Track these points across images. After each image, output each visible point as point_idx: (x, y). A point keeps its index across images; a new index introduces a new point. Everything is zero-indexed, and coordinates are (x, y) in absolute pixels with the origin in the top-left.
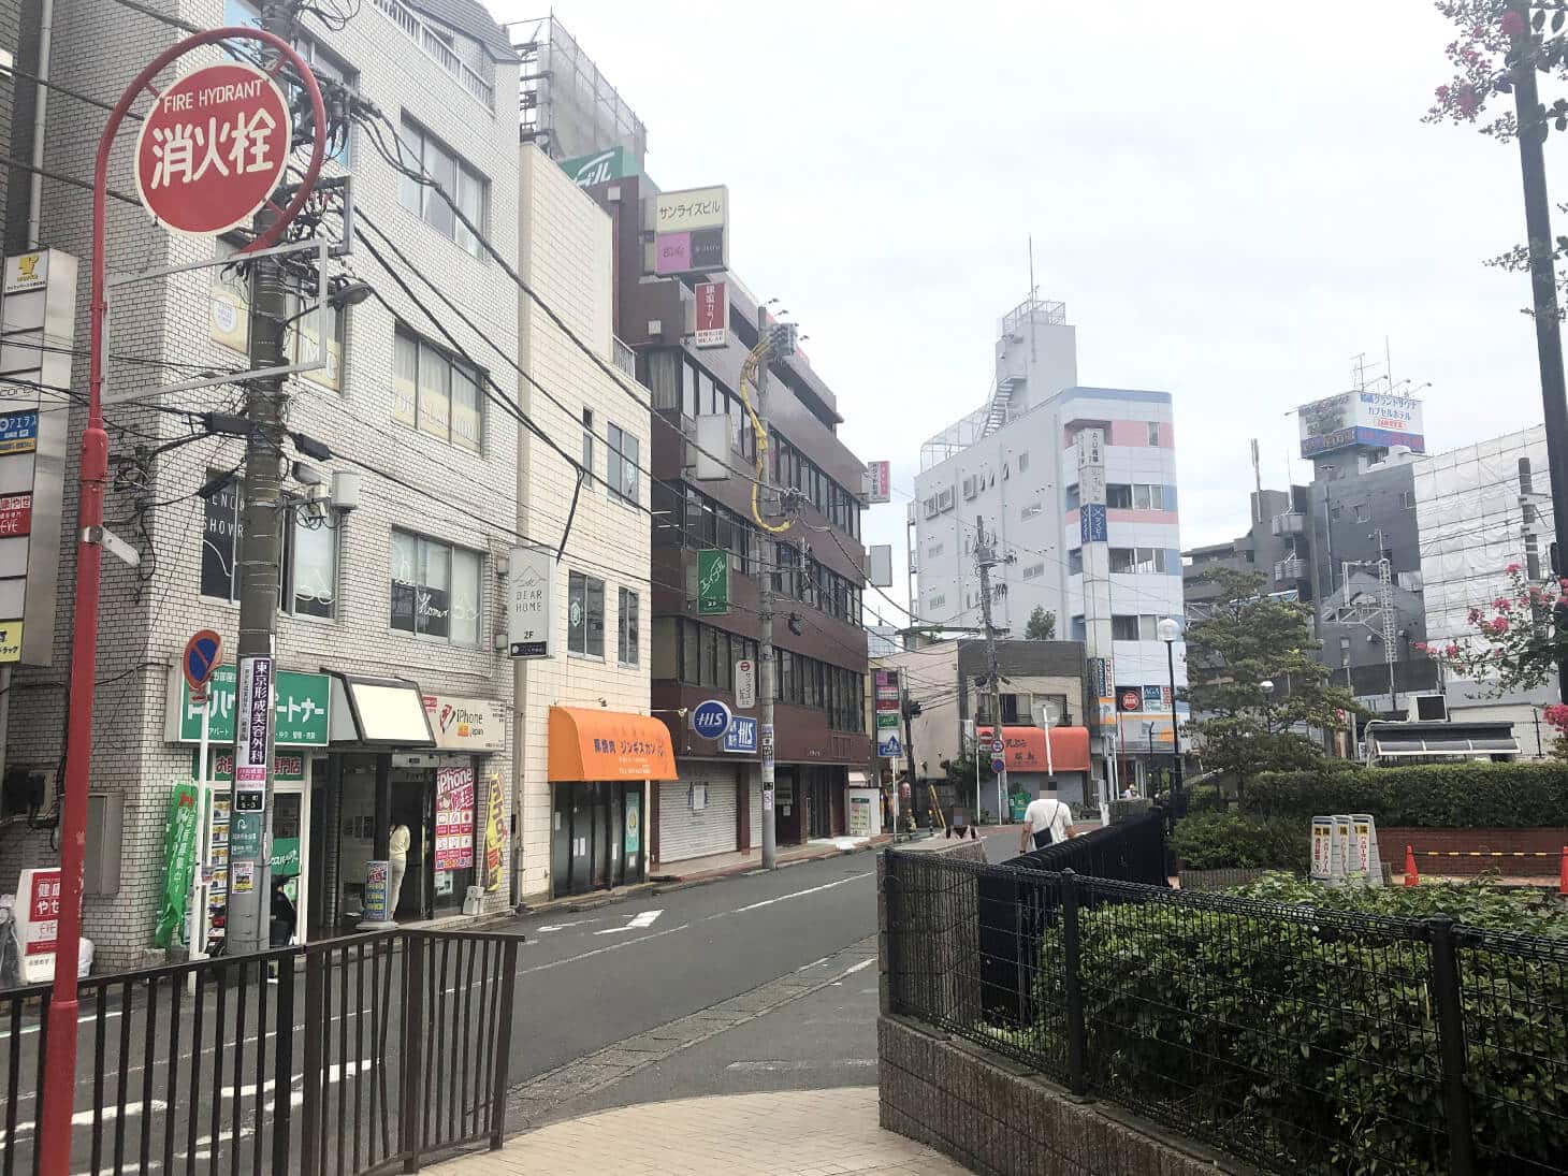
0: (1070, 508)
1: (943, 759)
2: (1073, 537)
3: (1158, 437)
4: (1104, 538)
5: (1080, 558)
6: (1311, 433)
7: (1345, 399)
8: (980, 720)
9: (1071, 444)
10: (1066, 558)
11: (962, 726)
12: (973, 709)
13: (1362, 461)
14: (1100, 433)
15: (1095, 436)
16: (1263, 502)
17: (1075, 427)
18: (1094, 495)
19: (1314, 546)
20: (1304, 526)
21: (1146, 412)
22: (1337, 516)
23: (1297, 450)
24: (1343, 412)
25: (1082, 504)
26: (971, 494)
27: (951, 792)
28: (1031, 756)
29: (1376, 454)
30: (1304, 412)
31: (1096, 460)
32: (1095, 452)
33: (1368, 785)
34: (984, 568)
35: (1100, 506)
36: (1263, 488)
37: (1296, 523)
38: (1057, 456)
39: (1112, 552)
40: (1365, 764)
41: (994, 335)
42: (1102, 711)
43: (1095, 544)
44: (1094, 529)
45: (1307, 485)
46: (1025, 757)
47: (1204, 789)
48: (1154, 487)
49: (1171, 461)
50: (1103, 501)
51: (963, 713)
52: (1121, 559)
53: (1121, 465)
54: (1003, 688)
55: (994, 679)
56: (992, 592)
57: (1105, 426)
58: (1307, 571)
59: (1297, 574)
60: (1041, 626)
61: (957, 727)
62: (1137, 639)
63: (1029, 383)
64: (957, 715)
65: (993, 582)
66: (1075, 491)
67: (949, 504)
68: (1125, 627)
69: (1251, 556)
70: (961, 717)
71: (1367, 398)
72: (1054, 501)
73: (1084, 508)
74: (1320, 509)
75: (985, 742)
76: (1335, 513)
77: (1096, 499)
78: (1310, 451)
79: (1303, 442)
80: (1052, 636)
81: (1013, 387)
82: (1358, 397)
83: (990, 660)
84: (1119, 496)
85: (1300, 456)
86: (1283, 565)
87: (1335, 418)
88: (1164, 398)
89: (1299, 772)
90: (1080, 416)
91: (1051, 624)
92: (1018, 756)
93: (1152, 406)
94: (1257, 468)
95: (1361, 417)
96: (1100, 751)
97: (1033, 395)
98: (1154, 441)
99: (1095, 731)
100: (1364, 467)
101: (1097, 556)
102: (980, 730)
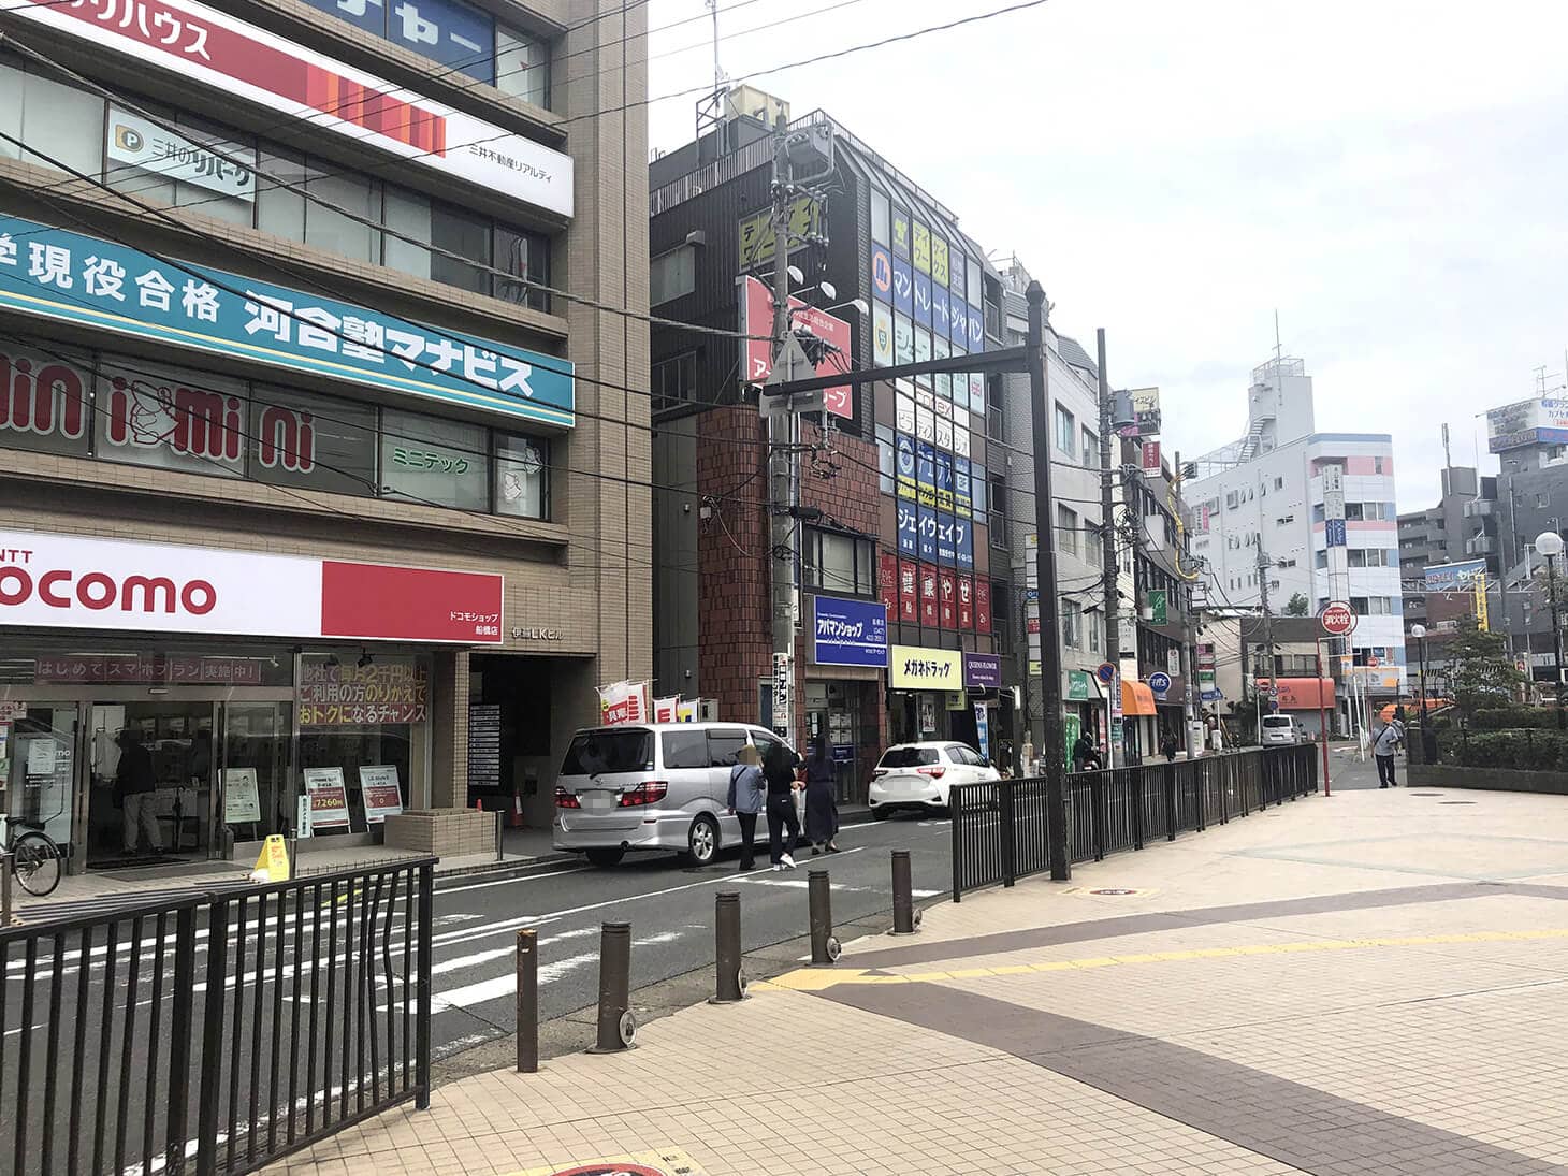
0: (1317, 521)
1: (1229, 701)
2: (1320, 540)
3: (1381, 467)
4: (1344, 543)
5: (1326, 557)
6: (1498, 433)
7: (1529, 404)
8: (1257, 674)
9: (1317, 475)
10: (1314, 557)
11: (1245, 679)
12: (1252, 667)
13: (1543, 456)
14: (1339, 467)
15: (1336, 469)
16: (1454, 479)
17: (1322, 462)
18: (1335, 512)
19: (1501, 525)
20: (1491, 510)
21: (1371, 450)
22: (1520, 501)
23: (1486, 446)
24: (1526, 415)
25: (1327, 519)
26: (1234, 505)
27: (1236, 723)
28: (1293, 698)
29: (1554, 451)
30: (1491, 415)
31: (1337, 487)
32: (1336, 481)
33: (1534, 715)
34: (1262, 570)
35: (1339, 520)
36: (1453, 466)
37: (1485, 507)
38: (1306, 483)
39: (1349, 551)
40: (1533, 705)
41: (1248, 383)
42: (1343, 666)
43: (1337, 548)
44: (1336, 535)
45: (1495, 476)
46: (1289, 698)
47: (1440, 718)
48: (1379, 504)
49: (1392, 484)
50: (1343, 517)
51: (1245, 669)
52: (1355, 556)
53: (1356, 488)
54: (1276, 652)
55: (1270, 646)
56: (1268, 586)
57: (1341, 461)
58: (1494, 545)
59: (1486, 549)
60: (1297, 606)
61: (1240, 678)
62: (1368, 614)
63: (1278, 419)
64: (1240, 671)
65: (1268, 580)
66: (1321, 508)
67: (1214, 511)
68: (1359, 605)
69: (1441, 523)
70: (1244, 672)
71: (1548, 403)
72: (1303, 517)
73: (1327, 522)
74: (1506, 497)
75: (1264, 689)
76: (1518, 499)
77: (1338, 515)
78: (1496, 447)
79: (1490, 440)
80: (1306, 614)
81: (1264, 425)
82: (1540, 402)
83: (1267, 633)
84: (1353, 510)
85: (1488, 450)
86: (1474, 543)
87: (1520, 420)
88: (1386, 438)
89: (1497, 709)
90: (1323, 455)
91: (1305, 605)
92: (1284, 698)
93: (1378, 444)
94: (1447, 449)
95: (1541, 420)
96: (1341, 694)
97: (1282, 434)
98: (1379, 470)
99: (1339, 680)
100: (1545, 462)
101: (1338, 555)
102: (1259, 681)
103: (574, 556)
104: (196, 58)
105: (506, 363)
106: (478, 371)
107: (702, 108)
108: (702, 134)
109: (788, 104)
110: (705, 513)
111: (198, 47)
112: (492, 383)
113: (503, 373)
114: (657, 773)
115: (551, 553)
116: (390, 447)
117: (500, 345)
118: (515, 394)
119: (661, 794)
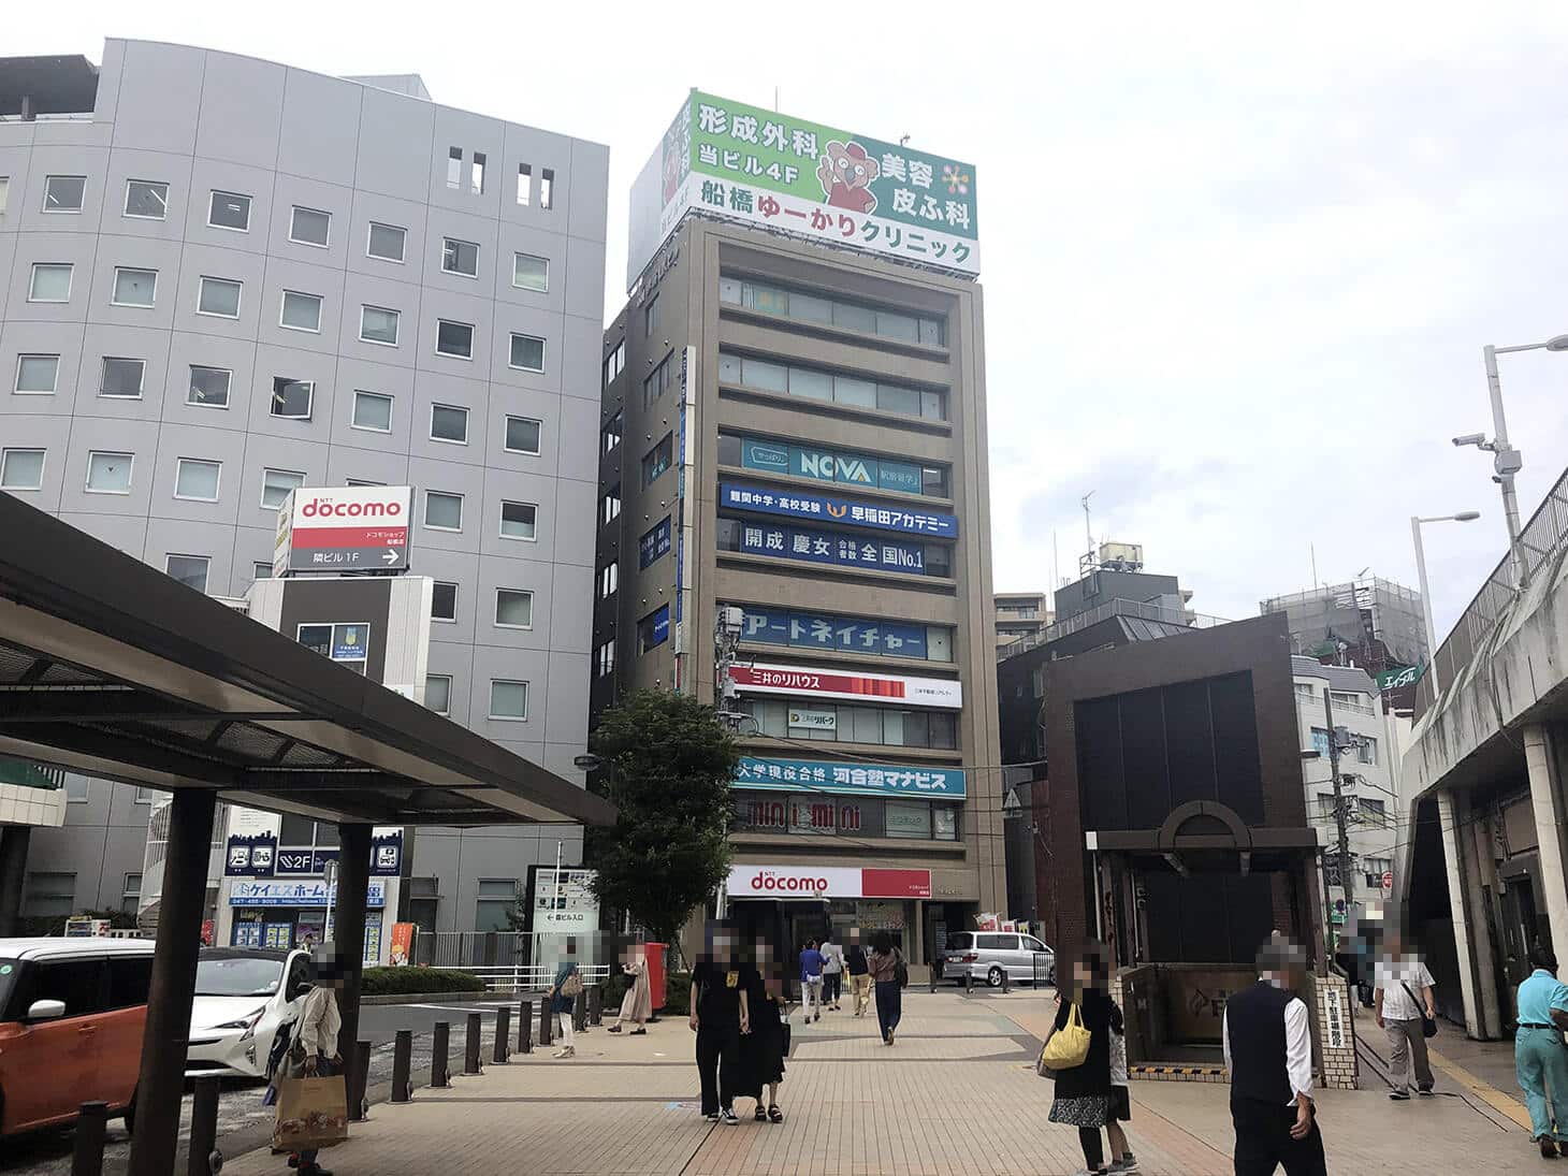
103: (968, 857)
104: (815, 688)
105: (933, 776)
106: (922, 782)
107: (1084, 560)
108: (1084, 576)
109: (1140, 546)
110: (1036, 831)
111: (816, 684)
112: (928, 786)
113: (932, 781)
114: (974, 950)
115: (959, 855)
116: (889, 816)
117: (929, 768)
118: (939, 789)
119: (976, 958)
